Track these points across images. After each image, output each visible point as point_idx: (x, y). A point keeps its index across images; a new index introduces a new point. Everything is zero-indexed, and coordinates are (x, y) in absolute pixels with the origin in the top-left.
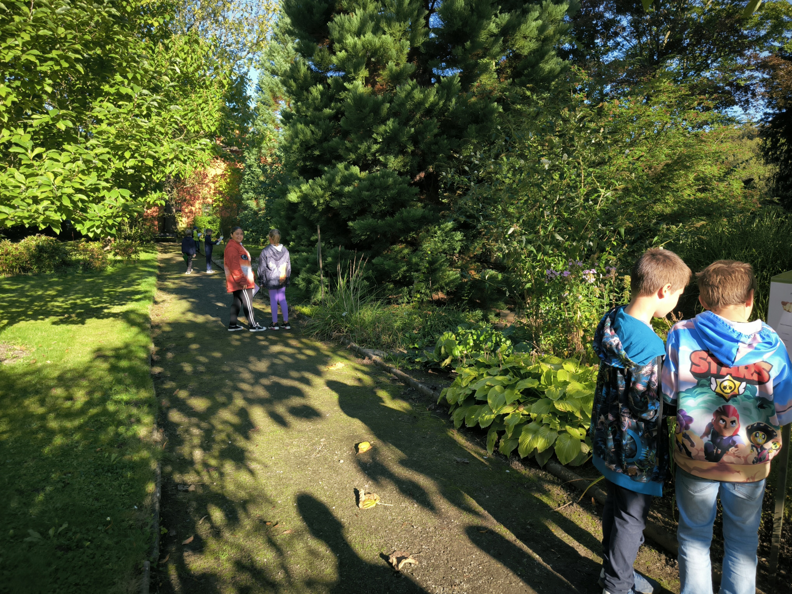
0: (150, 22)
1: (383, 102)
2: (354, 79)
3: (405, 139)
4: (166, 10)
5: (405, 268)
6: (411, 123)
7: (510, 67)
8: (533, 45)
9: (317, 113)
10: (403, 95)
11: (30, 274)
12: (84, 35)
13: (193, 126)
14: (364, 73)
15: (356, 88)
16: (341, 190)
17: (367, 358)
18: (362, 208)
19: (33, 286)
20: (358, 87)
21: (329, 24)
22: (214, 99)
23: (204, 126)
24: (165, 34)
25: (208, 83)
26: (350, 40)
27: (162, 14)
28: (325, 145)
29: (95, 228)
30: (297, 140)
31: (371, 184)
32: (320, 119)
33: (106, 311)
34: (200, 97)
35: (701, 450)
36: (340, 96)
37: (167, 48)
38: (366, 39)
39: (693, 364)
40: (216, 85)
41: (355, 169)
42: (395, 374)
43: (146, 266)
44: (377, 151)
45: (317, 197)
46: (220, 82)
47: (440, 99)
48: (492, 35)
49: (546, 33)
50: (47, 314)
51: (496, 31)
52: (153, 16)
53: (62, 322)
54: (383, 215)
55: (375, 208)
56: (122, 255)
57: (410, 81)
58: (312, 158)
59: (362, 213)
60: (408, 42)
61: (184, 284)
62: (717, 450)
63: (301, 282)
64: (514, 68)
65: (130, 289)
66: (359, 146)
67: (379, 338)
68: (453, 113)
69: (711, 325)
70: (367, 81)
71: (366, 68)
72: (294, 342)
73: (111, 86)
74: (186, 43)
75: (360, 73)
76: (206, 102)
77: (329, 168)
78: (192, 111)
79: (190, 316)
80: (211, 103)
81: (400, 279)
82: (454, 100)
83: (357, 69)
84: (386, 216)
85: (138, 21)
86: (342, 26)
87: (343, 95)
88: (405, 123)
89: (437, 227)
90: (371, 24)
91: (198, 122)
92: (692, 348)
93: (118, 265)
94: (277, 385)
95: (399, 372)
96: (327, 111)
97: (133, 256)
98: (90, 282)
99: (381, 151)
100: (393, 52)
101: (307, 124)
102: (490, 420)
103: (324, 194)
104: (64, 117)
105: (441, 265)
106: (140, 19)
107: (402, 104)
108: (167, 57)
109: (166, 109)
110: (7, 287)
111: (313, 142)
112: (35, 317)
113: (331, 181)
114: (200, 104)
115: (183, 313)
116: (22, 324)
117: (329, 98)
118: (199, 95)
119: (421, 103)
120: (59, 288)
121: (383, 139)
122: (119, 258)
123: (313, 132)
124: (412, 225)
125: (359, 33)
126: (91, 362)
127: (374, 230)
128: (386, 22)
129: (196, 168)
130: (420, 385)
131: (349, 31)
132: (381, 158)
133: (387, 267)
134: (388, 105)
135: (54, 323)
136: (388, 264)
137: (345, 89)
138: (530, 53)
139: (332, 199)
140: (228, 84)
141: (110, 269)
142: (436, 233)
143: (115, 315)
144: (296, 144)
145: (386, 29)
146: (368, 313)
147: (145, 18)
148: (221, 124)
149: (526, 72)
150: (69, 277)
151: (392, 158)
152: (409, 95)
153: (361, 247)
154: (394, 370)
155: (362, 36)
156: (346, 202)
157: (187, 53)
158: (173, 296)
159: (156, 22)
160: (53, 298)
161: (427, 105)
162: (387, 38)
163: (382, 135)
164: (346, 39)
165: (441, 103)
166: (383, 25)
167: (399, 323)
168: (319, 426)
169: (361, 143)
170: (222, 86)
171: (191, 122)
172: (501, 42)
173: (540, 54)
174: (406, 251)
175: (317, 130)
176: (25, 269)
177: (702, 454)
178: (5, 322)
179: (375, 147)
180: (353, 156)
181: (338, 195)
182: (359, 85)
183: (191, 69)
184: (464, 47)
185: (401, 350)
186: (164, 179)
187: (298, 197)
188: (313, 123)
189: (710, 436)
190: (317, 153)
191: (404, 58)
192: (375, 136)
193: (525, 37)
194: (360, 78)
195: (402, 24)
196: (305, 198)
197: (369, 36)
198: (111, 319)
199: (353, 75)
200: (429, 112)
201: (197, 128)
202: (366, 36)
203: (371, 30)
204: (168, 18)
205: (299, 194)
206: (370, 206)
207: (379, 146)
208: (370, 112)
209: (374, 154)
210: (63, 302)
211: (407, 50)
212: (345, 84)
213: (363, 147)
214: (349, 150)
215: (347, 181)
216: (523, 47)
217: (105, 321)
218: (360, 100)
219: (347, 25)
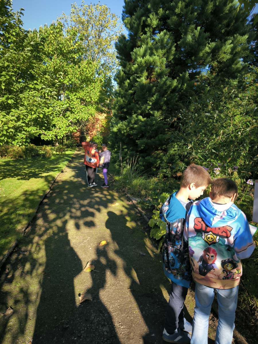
0: (73, 56)
1: (153, 86)
2: (141, 77)
3: (162, 103)
4: (80, 51)
5: (159, 162)
6: (166, 96)
7: (218, 67)
8: (228, 57)
9: (126, 93)
10: (162, 82)
11: (22, 159)
13: (88, 99)
14: (145, 74)
15: (142, 81)
16: (133, 126)
17: (131, 201)
18: (142, 134)
19: (21, 164)
20: (142, 80)
21: (131, 53)
22: (98, 87)
23: (93, 99)
24: (80, 60)
25: (96, 80)
26: (139, 59)
27: (78, 52)
28: (129, 106)
30: (117, 105)
31: (146, 124)
32: (127, 95)
33: (40, 175)
34: (92, 87)
35: (197, 269)
36: (135, 84)
37: (79, 67)
38: (146, 58)
39: (195, 224)
40: (99, 81)
41: (141, 117)
42: (139, 210)
43: (67, 157)
44: (150, 109)
45: (124, 130)
46: (101, 80)
47: (179, 84)
48: (208, 53)
49: (237, 50)
50: (17, 175)
51: (209, 51)
52: (75, 53)
53: (22, 179)
54: (150, 137)
55: (147, 135)
56: (59, 152)
57: (165, 77)
58: (123, 112)
59: (142, 136)
60: (165, 59)
61: (78, 165)
62: (204, 270)
64: (220, 68)
65: (55, 166)
66: (142, 107)
67: (139, 192)
68: (185, 91)
70: (148, 77)
71: (147, 72)
72: (105, 193)
73: (33, 85)
74: (86, 64)
75: (143, 74)
76: (94, 88)
77: (129, 117)
78: (88, 92)
79: (72, 179)
80: (96, 89)
81: (158, 167)
82: (185, 85)
83: (142, 72)
84: (152, 138)
86: (136, 53)
87: (137, 84)
88: (162, 95)
89: (176, 143)
90: (149, 51)
91: (91, 98)
92: (196, 216)
93: (57, 156)
94: (87, 211)
96: (131, 91)
97: (63, 152)
98: (42, 163)
99: (151, 109)
100: (159, 64)
101: (122, 98)
102: (160, 236)
103: (126, 128)
105: (176, 161)
106: (70, 55)
107: (161, 87)
108: (79, 70)
110: (11, 164)
111: (124, 106)
112: (12, 177)
113: (129, 122)
114: (92, 90)
115: (70, 177)
116: (7, 179)
117: (131, 86)
118: (92, 86)
119: (170, 86)
120: (29, 165)
121: (152, 103)
123: (124, 101)
124: (164, 142)
125: (144, 56)
126: (19, 196)
127: (147, 144)
128: (156, 50)
129: (89, 117)
130: (145, 216)
131: (139, 55)
132: (151, 112)
133: (151, 161)
134: (155, 88)
135: (18, 179)
136: (152, 160)
137: (137, 81)
138: (227, 61)
139: (130, 130)
141: (53, 157)
142: (175, 146)
143: (42, 177)
144: (117, 106)
145: (155, 53)
146: (137, 182)
147: (72, 54)
148: (100, 98)
149: (224, 70)
150: (36, 160)
151: (156, 112)
152: (165, 83)
153: (141, 152)
154: (139, 208)
155: (145, 57)
156: (135, 132)
157: (87, 68)
158: (71, 169)
159: (76, 56)
160: (25, 169)
161: (173, 88)
162: (156, 58)
163: (152, 102)
164: (138, 59)
165: (180, 86)
166: (154, 51)
167: (151, 187)
168: (91, 231)
169: (143, 105)
170: (101, 81)
171: (87, 97)
172: (211, 56)
173: (232, 61)
174: (162, 154)
175: (125, 100)
176: (21, 157)
177: (198, 270)
178: (1, 178)
179: (149, 107)
180: (139, 111)
181: (132, 129)
182: (143, 80)
183: (89, 75)
184: (191, 59)
185: (149, 199)
186: (76, 121)
187: (117, 130)
188: (124, 97)
190: (125, 110)
191: (164, 66)
192: (148, 102)
193: (225, 53)
194: (144, 76)
195: (163, 50)
196: (119, 130)
197: (148, 57)
198: (40, 178)
199: (140, 75)
200: (174, 90)
201: (90, 100)
202: (147, 57)
203: (148, 54)
204: (80, 53)
205: (117, 128)
206: (145, 133)
207: (150, 106)
208: (147, 91)
209: (148, 111)
210: (27, 171)
211: (165, 62)
212: (137, 79)
213: (143, 107)
214: (138, 109)
215: (136, 123)
216: (223, 58)
217: (38, 179)
218: (142, 86)
219: (138, 53)
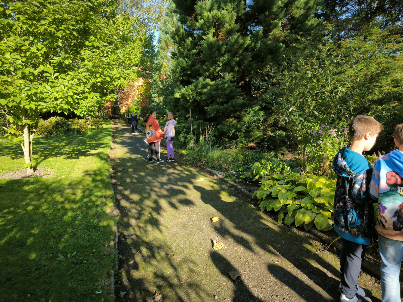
0: (106, 10)
1: (223, 45)
2: (208, 34)
3: (234, 64)
4: (113, 3)
5: (234, 130)
6: (237, 56)
7: (289, 24)
8: (302, 12)
9: (189, 52)
10: (233, 41)
11: (53, 135)
12: (76, 17)
13: (128, 61)
14: (213, 30)
15: (209, 38)
16: (201, 91)
17: (215, 176)
18: (212, 99)
19: (54, 141)
21: (195, 6)
22: (137, 47)
23: (133, 61)
24: (113, 15)
25: (134, 39)
26: (206, 14)
27: (111, 5)
28: (193, 68)
29: (83, 112)
30: (179, 66)
31: (217, 88)
32: (190, 55)
33: (88, 153)
34: (131, 47)
35: (391, 225)
36: (200, 43)
37: (114, 23)
38: (214, 13)
39: (387, 179)
40: (138, 40)
41: (208, 80)
42: (230, 184)
43: (106, 131)
44: (220, 71)
45: (189, 95)
47: (252, 42)
48: (280, 7)
49: (309, 5)
50: (61, 154)
51: (282, 5)
52: (108, 6)
53: (68, 158)
54: (222, 103)
55: (219, 100)
56: (95, 126)
57: (236, 34)
58: (187, 75)
59: (212, 102)
60: (236, 13)
61: (125, 140)
62: (400, 225)
63: (181, 138)
64: (291, 25)
65: (100, 142)
66: (210, 68)
67: (221, 166)
68: (259, 49)
69: (398, 158)
70: (214, 35)
71: (214, 28)
72: (179, 168)
73: (90, 42)
74: (123, 20)
75: (211, 30)
76: (133, 49)
77: (195, 80)
78: (127, 54)
79: (128, 155)
80: (136, 49)
81: (231, 136)
82: (259, 43)
83: (209, 28)
84: (224, 104)
85: (100, 10)
86: (201, 7)
87: (202, 42)
88: (234, 55)
89: (250, 109)
90: (216, 5)
91: (130, 59)
92: (387, 170)
93: (93, 131)
94: (172, 189)
95: (232, 183)
96: (194, 51)
97: (100, 126)
98: (80, 139)
99: (221, 71)
100: (228, 19)
101: (184, 58)
102: (280, 207)
103: (193, 93)
104: (68, 58)
105: (253, 129)
106: (101, 8)
107: (232, 46)
108: (114, 27)
109: (114, 53)
110: (42, 141)
111: (187, 67)
112: (56, 155)
113: (196, 87)
114: (131, 50)
115: (125, 154)
116: (50, 159)
117: (195, 44)
118: (130, 45)
119: (242, 45)
120: (66, 142)
121: (223, 64)
122: (93, 127)
123: (187, 62)
124: (238, 108)
125: (210, 10)
126: (83, 177)
127: (218, 111)
128: (224, 4)
129: (129, 82)
130: (243, 190)
131: (205, 9)
132: (222, 74)
133: (225, 130)
134: (225, 47)
135: (65, 159)
136: (225, 128)
137: (203, 39)
138: (300, 16)
139: (196, 96)
140: (144, 39)
141: (89, 133)
142: (250, 112)
143: (93, 155)
144: (178, 68)
145: (224, 7)
146: (216, 153)
147: (104, 8)
148: (141, 60)
149: (298, 26)
150: (71, 137)
151: (227, 74)
152: (236, 41)
153: (212, 120)
154: (229, 182)
155: (212, 12)
156: (204, 97)
157: (124, 25)
158: (120, 145)
159: (109, 10)
160: (64, 147)
161: (245, 46)
162: (225, 12)
163: (222, 62)
164: (204, 13)
165: (253, 44)
167: (231, 158)
168: (192, 209)
170: (141, 40)
171: (127, 59)
172: (284, 11)
173: (306, 16)
174: (235, 122)
175: (189, 61)
176: (50, 133)
177: (392, 226)
178: (43, 158)
179: (218, 69)
180: (207, 74)
181: (200, 94)
182: (210, 37)
183: (126, 33)
184: (265, 14)
185: (233, 172)
186: (114, 88)
187: (180, 95)
188: (187, 57)
189: (396, 218)
190: (189, 72)
191: (233, 22)
192: (218, 63)
193: (297, 8)
194: (211, 33)
195: (232, 4)
196: (183, 96)
197: (215, 11)
198: (91, 156)
199: (207, 32)
200: (247, 49)
202: (214, 11)
203: (216, 8)
204: (114, 7)
205: (180, 94)
206: (216, 99)
207: (220, 68)
208: (216, 51)
209: (218, 72)
210: (68, 148)
211: (235, 18)
212: (203, 37)
213: (212, 69)
214: (205, 71)
215: (204, 86)
216: (296, 13)
217: (88, 157)
218: (211, 45)
219: (204, 6)
